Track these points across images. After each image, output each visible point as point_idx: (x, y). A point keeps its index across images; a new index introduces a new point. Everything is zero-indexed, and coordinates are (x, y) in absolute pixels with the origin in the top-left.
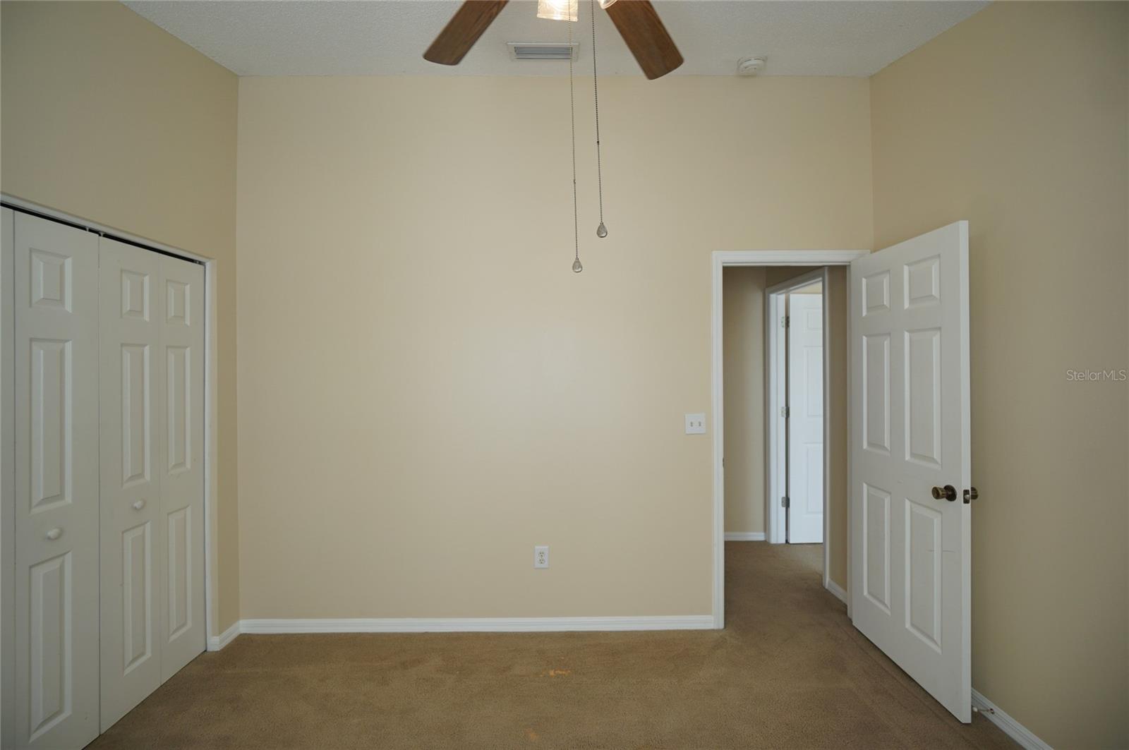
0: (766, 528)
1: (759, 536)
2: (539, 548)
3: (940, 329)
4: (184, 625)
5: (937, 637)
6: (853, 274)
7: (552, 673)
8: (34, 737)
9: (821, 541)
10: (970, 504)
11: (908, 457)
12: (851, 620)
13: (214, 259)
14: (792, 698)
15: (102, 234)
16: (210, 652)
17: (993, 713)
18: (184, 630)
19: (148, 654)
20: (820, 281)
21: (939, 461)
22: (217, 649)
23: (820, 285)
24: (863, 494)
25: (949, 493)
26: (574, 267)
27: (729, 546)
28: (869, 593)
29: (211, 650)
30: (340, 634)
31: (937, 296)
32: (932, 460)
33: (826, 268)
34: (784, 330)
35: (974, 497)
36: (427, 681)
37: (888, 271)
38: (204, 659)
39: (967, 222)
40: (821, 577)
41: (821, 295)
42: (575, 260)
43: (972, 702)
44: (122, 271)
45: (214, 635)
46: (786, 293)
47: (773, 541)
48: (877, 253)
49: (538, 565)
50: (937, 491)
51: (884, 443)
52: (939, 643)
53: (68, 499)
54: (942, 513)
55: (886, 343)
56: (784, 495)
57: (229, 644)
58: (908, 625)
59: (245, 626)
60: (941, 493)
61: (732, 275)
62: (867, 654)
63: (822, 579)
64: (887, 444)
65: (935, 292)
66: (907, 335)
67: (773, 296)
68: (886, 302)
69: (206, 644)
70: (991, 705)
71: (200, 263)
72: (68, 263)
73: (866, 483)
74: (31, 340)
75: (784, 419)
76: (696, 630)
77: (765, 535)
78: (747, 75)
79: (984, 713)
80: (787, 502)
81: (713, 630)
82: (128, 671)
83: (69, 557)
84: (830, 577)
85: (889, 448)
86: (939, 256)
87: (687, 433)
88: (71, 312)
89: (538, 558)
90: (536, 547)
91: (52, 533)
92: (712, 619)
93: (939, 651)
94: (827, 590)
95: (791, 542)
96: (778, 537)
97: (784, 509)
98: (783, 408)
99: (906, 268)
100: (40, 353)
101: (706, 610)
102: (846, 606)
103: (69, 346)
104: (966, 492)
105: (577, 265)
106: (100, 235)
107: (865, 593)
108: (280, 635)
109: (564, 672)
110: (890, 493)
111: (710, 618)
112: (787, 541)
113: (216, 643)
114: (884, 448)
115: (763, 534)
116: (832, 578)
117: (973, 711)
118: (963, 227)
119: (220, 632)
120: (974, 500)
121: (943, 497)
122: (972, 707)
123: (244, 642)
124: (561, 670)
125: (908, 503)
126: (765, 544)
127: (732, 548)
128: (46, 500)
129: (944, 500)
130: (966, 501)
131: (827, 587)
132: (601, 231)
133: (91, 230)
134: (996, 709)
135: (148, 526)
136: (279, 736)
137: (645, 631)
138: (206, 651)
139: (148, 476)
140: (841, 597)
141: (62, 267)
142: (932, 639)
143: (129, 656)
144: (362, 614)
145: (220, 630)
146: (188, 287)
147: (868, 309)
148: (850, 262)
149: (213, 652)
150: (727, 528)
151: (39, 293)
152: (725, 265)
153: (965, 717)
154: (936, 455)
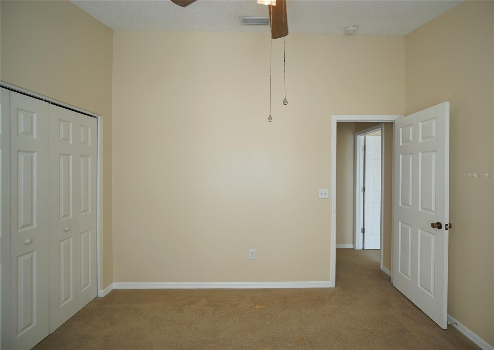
0: (354, 242)
1: (350, 246)
2: (251, 250)
3: (436, 151)
4: (88, 285)
5: (432, 290)
6: (396, 126)
7: (257, 307)
8: (19, 335)
9: (379, 249)
10: (448, 230)
11: (420, 209)
12: (392, 284)
13: (102, 115)
14: (366, 318)
15: (50, 103)
16: (99, 297)
17: (457, 325)
18: (87, 287)
19: (71, 298)
20: (380, 130)
21: (434, 211)
22: (103, 296)
23: (380, 131)
24: (399, 226)
25: (439, 226)
26: (269, 119)
27: (338, 250)
28: (401, 271)
29: (100, 297)
30: (160, 289)
31: (435, 136)
32: (431, 210)
33: (383, 123)
34: (363, 152)
35: (450, 227)
36: (200, 311)
37: (412, 125)
38: (97, 300)
39: (449, 102)
40: (379, 264)
41: (381, 136)
42: (269, 116)
43: (448, 320)
44: (59, 120)
45: (101, 290)
46: (364, 135)
47: (357, 248)
48: (407, 117)
49: (251, 258)
50: (433, 224)
51: (409, 203)
52: (433, 293)
53: (35, 225)
54: (435, 235)
55: (411, 158)
56: (362, 228)
57: (108, 294)
58: (419, 286)
59: (115, 285)
60: (435, 225)
61: (341, 126)
62: (400, 298)
63: (379, 266)
64: (410, 203)
65: (434, 134)
66: (420, 154)
67: (358, 137)
68: (411, 139)
69: (98, 294)
70: (456, 321)
71: (95, 117)
72: (35, 116)
73: (401, 222)
74: (18, 151)
75: (363, 193)
76: (323, 288)
77: (353, 246)
78: (349, 34)
79: (453, 325)
80: (363, 231)
81: (330, 288)
82: (62, 305)
83: (35, 253)
84: (383, 265)
85: (411, 205)
86: (436, 118)
87: (320, 198)
88: (36, 138)
89: (251, 255)
90: (250, 250)
91: (28, 241)
92: (330, 283)
93: (433, 297)
94: (382, 270)
95: (365, 249)
96: (359, 247)
97: (362, 233)
98: (362, 187)
99: (420, 123)
100: (22, 157)
101: (328, 279)
102: (390, 278)
103: (35, 155)
104: (446, 225)
105: (270, 118)
106: (49, 103)
107: (399, 271)
108: (132, 290)
109: (263, 307)
110: (412, 226)
111: (329, 282)
112: (363, 248)
113: (102, 293)
114: (409, 205)
115: (352, 245)
116: (384, 265)
117: (448, 324)
118: (447, 104)
119: (104, 288)
120: (450, 229)
121: (436, 227)
122: (447, 322)
123: (115, 293)
124: (262, 306)
125: (420, 230)
126: (353, 249)
127: (339, 251)
128: (24, 226)
129: (436, 229)
130: (446, 229)
131: (381, 269)
132: (285, 102)
133: (45, 101)
134: (458, 323)
135: (71, 239)
136: (133, 335)
137: (299, 288)
138: (97, 297)
139: (71, 216)
140: (388, 273)
141: (32, 118)
142: (429, 291)
143: (63, 299)
144: (170, 280)
145: (104, 287)
146: (90, 129)
147: (403, 142)
148: (394, 121)
149: (101, 297)
150: (337, 242)
151: (22, 129)
152: (338, 121)
153: (445, 327)
154: (433, 208)
